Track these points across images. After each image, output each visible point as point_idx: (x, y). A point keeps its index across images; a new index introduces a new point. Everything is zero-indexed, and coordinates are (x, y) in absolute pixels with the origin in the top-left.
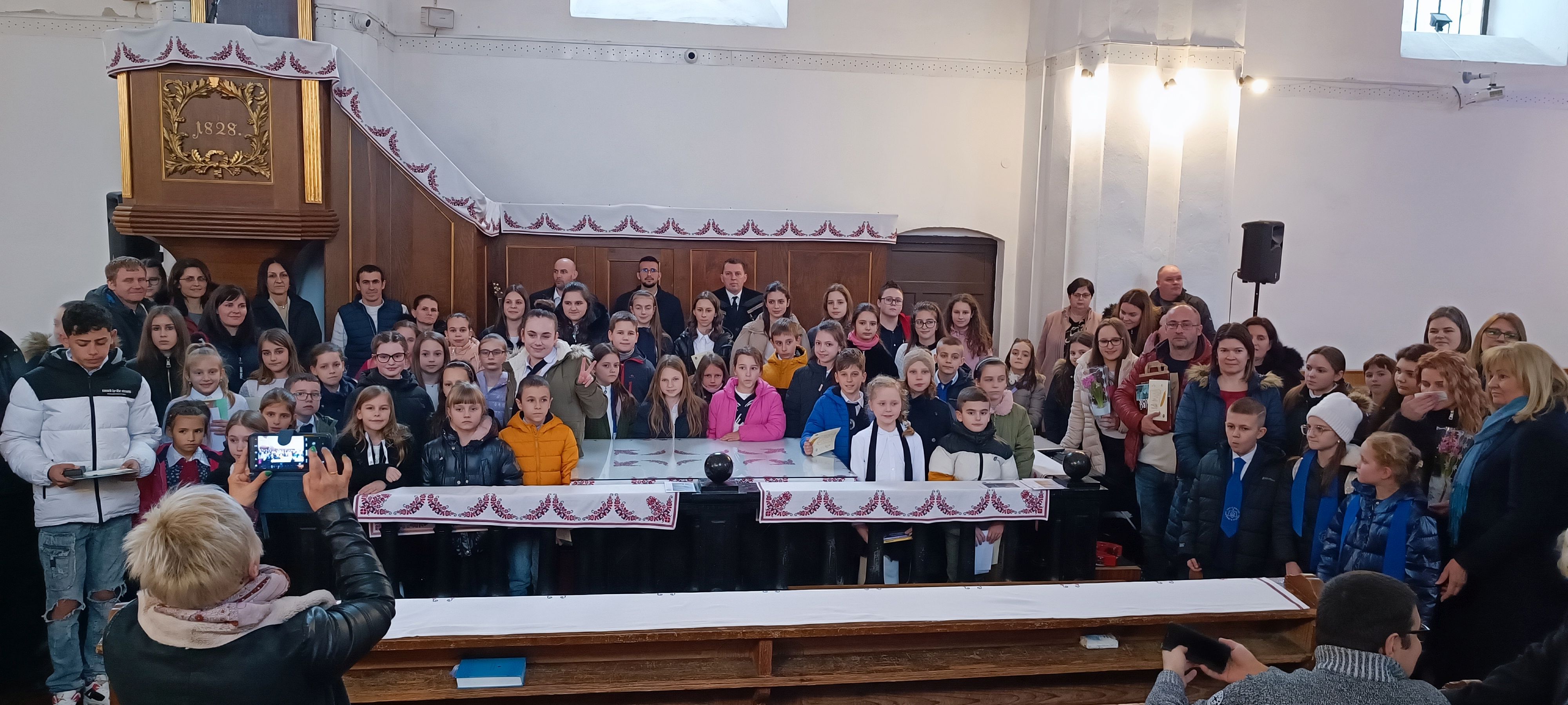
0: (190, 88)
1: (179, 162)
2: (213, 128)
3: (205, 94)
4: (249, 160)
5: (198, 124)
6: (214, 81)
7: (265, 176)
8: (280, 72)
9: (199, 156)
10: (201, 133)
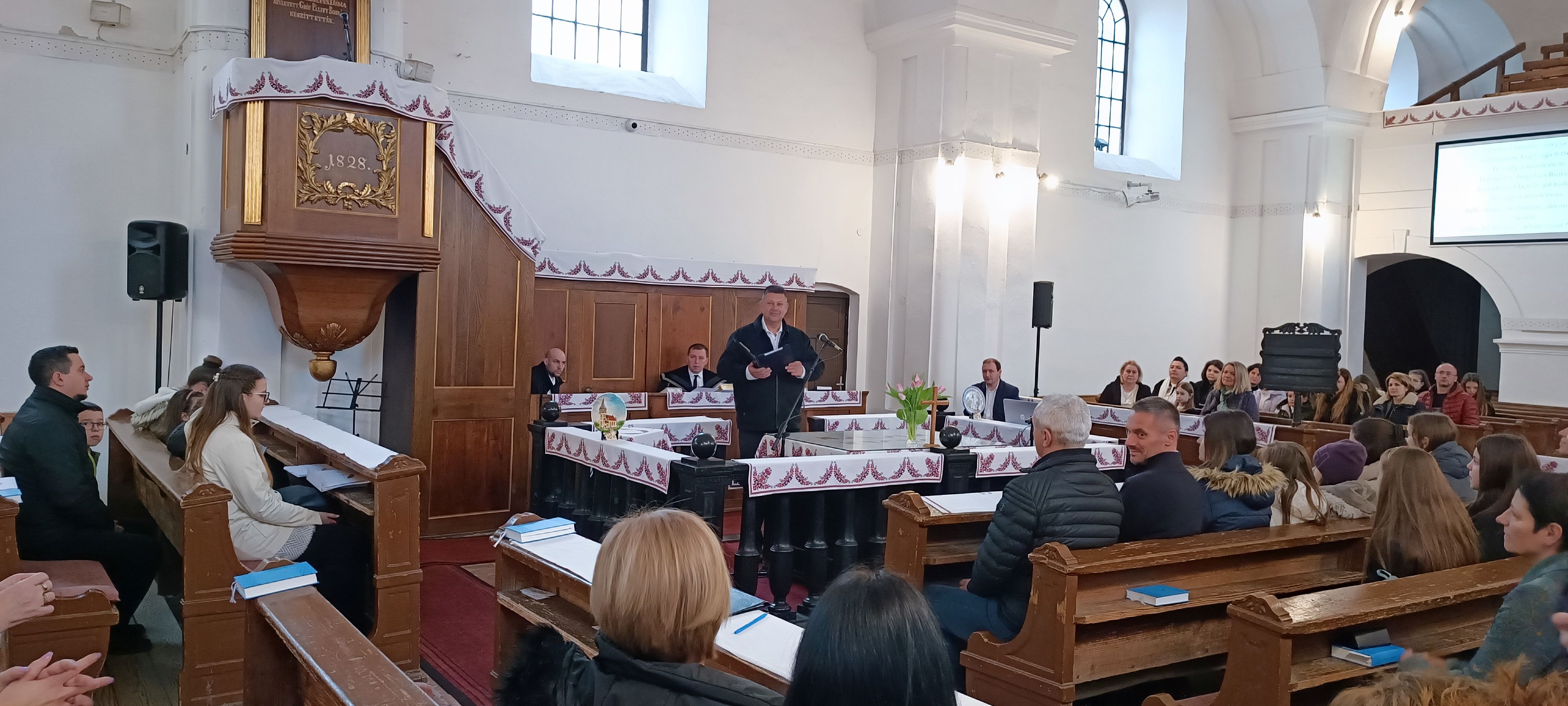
0: (327, 121)
1: (312, 192)
2: (345, 161)
3: (341, 128)
4: (377, 194)
5: (331, 156)
6: (350, 117)
7: (391, 210)
8: (413, 114)
9: (332, 188)
10: (333, 165)
